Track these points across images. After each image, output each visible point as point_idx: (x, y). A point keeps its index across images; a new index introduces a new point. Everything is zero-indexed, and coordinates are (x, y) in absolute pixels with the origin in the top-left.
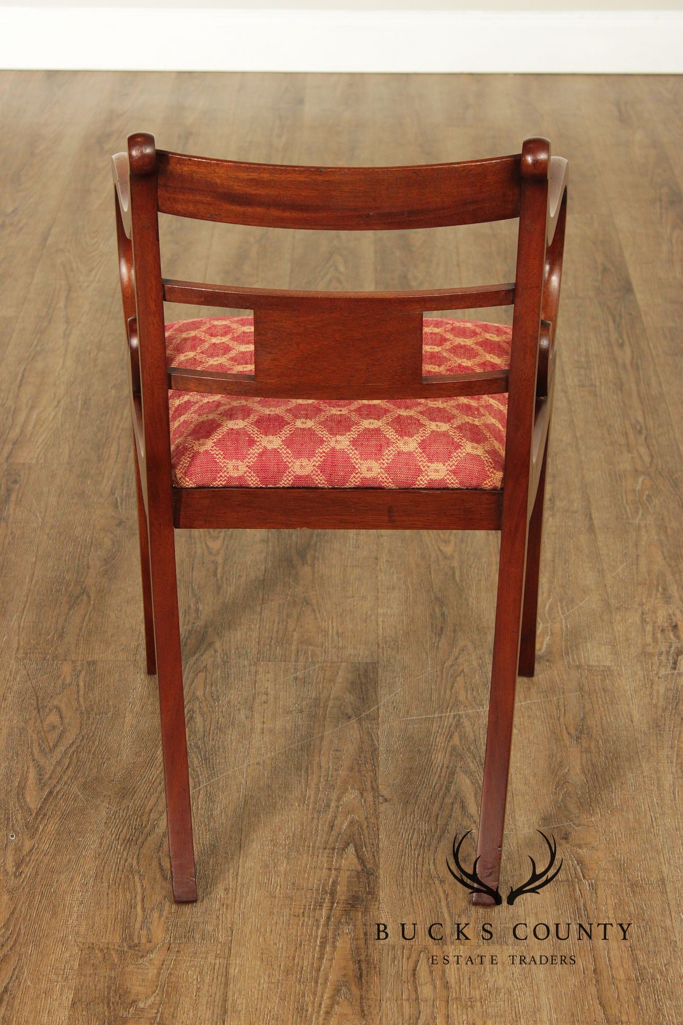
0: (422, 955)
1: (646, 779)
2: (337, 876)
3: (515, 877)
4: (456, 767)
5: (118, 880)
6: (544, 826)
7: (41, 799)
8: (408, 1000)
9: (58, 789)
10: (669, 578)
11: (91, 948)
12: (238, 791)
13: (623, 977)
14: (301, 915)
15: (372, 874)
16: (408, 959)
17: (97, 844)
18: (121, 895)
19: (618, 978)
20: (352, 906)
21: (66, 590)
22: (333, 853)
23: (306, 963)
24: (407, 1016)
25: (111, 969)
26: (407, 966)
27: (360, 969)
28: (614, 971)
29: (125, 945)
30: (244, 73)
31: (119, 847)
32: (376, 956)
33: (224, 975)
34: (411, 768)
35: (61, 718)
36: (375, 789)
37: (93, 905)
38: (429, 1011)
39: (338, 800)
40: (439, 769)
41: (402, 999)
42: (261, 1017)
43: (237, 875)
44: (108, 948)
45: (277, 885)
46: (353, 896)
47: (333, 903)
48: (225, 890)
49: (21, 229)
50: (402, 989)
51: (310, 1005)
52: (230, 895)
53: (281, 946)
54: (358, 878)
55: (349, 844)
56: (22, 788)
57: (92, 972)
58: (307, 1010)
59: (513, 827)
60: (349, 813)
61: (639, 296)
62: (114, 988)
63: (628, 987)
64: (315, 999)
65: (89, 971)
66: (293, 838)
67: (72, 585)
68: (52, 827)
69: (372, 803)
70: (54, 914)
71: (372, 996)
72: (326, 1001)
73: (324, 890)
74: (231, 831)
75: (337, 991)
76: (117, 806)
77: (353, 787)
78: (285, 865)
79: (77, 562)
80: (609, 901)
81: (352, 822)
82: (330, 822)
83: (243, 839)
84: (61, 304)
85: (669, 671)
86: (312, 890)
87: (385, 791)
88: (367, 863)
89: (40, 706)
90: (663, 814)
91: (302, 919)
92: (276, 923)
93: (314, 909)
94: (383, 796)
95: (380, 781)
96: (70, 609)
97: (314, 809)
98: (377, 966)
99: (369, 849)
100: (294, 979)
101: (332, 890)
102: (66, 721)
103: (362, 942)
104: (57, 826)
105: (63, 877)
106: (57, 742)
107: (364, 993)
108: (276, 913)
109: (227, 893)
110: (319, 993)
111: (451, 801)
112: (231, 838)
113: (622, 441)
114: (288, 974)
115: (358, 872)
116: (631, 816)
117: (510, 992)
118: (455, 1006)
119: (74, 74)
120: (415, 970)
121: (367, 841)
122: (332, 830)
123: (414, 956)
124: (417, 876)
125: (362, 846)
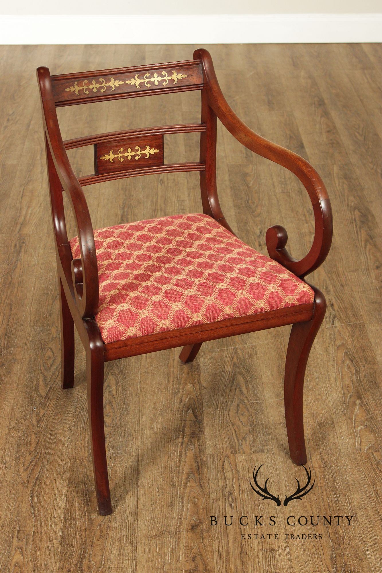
0: (226, 459)
1: (323, 376)
2: (185, 424)
3: (266, 422)
4: (236, 372)
5: (85, 427)
6: (278, 398)
7: (46, 391)
8: (221, 479)
9: (54, 386)
10: (328, 282)
11: (75, 459)
12: (137, 385)
13: (317, 466)
14: (170, 442)
15: (201, 422)
16: (220, 461)
17: (74, 411)
18: (86, 434)
19: (315, 467)
20: (193, 437)
21: (51, 293)
22: (183, 413)
23: (173, 464)
24: (221, 486)
25: (85, 468)
26: (219, 464)
27: (198, 465)
28: (313, 463)
29: (90, 457)
30: (116, 45)
31: (84, 412)
32: (205, 460)
33: (136, 470)
34: (215, 373)
35: (53, 353)
36: (199, 383)
37: (74, 439)
38: (231, 484)
39: (183, 388)
40: (228, 373)
41: (218, 479)
42: (155, 489)
43: (139, 424)
44: (82, 459)
45: (158, 428)
46: (193, 432)
47: (184, 436)
48: (134, 431)
49: (17, 121)
50: (218, 474)
51: (177, 482)
52: (137, 433)
53: (161, 456)
54: (195, 424)
55: (189, 409)
56: (37, 386)
57: (76, 470)
58: (175, 485)
59: (264, 399)
60: (188, 394)
61: (307, 150)
62: (86, 477)
63: (320, 471)
64: (178, 480)
65: (75, 469)
66: (164, 407)
67: (54, 291)
68: (53, 404)
69: (199, 390)
70: (57, 444)
71: (205, 478)
72: (184, 480)
73: (179, 430)
74: (135, 404)
75: (188, 476)
76: (82, 394)
77: (189, 383)
78: (161, 419)
79: (55, 280)
80: (309, 432)
81: (190, 398)
82: (180, 399)
83: (141, 408)
84: (39, 158)
85: (331, 326)
86: (174, 430)
87: (204, 384)
88: (198, 417)
89: (43, 347)
90: (331, 391)
91: (170, 444)
92: (159, 446)
93: (176, 439)
94: (203, 386)
95: (201, 379)
96: (53, 302)
97: (172, 393)
98: (206, 464)
99: (199, 411)
100: (168, 471)
101: (183, 430)
102: (55, 355)
103: (198, 454)
104: (55, 403)
105: (59, 427)
106: (52, 364)
107: (200, 477)
108: (158, 441)
109: (135, 433)
110: (180, 477)
111: (234, 388)
112: (135, 407)
113: (304, 218)
114: (165, 469)
115: (194, 421)
116: (317, 393)
117: (267, 474)
118: (242, 481)
119: (37, 46)
120: (223, 465)
121: (198, 407)
122: (181, 403)
123: (222, 459)
124: (221, 423)
125: (195, 409)
